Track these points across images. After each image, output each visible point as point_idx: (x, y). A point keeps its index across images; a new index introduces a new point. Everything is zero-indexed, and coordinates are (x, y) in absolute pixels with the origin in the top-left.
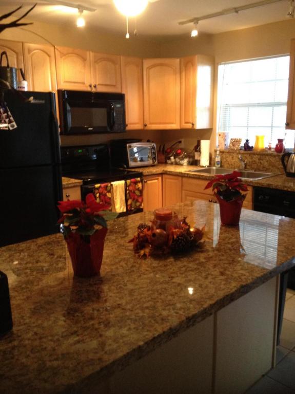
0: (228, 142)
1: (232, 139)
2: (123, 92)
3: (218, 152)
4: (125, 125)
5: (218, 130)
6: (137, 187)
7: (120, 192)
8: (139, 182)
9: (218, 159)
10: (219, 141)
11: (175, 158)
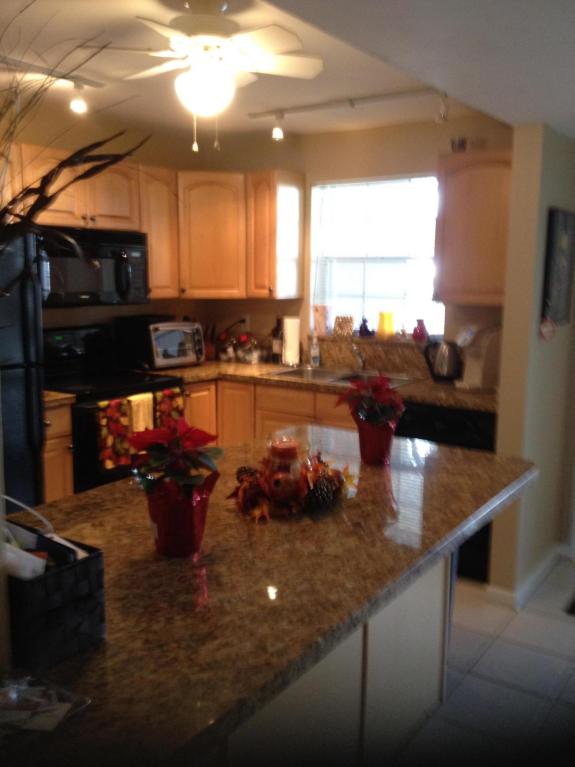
0: (331, 323)
1: (338, 318)
2: (144, 230)
3: (315, 340)
4: (147, 290)
5: (313, 300)
6: (174, 405)
7: (144, 415)
8: (178, 395)
9: (315, 352)
10: (316, 321)
11: (235, 350)
